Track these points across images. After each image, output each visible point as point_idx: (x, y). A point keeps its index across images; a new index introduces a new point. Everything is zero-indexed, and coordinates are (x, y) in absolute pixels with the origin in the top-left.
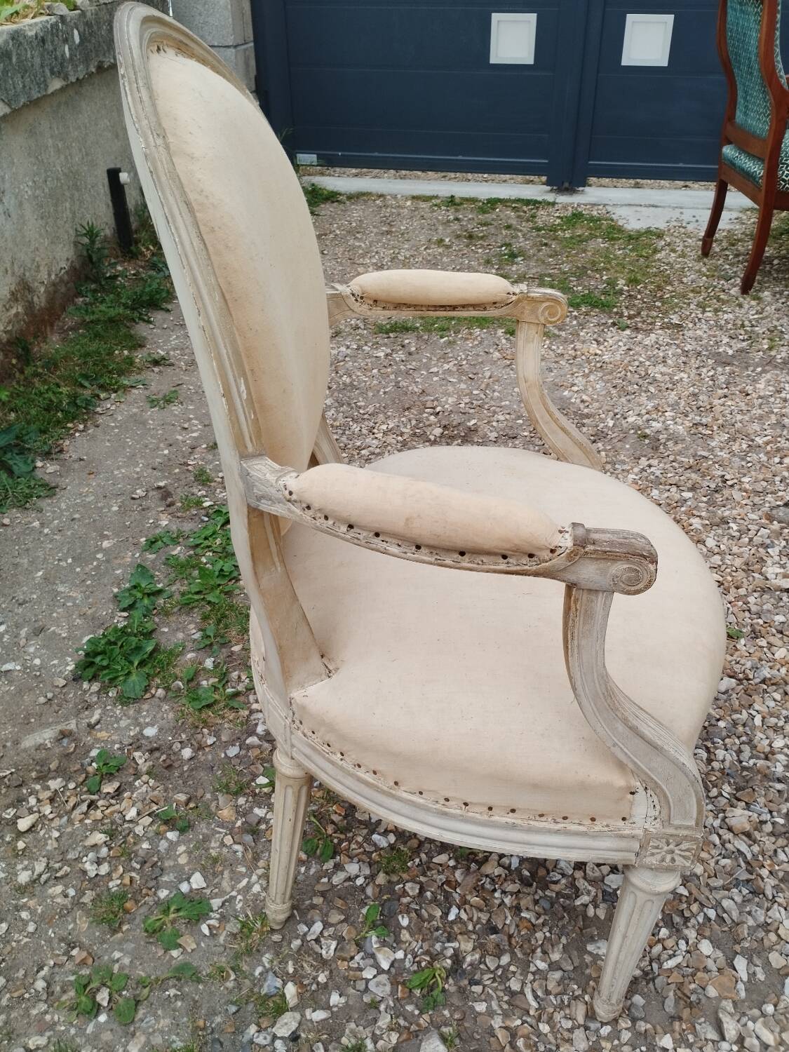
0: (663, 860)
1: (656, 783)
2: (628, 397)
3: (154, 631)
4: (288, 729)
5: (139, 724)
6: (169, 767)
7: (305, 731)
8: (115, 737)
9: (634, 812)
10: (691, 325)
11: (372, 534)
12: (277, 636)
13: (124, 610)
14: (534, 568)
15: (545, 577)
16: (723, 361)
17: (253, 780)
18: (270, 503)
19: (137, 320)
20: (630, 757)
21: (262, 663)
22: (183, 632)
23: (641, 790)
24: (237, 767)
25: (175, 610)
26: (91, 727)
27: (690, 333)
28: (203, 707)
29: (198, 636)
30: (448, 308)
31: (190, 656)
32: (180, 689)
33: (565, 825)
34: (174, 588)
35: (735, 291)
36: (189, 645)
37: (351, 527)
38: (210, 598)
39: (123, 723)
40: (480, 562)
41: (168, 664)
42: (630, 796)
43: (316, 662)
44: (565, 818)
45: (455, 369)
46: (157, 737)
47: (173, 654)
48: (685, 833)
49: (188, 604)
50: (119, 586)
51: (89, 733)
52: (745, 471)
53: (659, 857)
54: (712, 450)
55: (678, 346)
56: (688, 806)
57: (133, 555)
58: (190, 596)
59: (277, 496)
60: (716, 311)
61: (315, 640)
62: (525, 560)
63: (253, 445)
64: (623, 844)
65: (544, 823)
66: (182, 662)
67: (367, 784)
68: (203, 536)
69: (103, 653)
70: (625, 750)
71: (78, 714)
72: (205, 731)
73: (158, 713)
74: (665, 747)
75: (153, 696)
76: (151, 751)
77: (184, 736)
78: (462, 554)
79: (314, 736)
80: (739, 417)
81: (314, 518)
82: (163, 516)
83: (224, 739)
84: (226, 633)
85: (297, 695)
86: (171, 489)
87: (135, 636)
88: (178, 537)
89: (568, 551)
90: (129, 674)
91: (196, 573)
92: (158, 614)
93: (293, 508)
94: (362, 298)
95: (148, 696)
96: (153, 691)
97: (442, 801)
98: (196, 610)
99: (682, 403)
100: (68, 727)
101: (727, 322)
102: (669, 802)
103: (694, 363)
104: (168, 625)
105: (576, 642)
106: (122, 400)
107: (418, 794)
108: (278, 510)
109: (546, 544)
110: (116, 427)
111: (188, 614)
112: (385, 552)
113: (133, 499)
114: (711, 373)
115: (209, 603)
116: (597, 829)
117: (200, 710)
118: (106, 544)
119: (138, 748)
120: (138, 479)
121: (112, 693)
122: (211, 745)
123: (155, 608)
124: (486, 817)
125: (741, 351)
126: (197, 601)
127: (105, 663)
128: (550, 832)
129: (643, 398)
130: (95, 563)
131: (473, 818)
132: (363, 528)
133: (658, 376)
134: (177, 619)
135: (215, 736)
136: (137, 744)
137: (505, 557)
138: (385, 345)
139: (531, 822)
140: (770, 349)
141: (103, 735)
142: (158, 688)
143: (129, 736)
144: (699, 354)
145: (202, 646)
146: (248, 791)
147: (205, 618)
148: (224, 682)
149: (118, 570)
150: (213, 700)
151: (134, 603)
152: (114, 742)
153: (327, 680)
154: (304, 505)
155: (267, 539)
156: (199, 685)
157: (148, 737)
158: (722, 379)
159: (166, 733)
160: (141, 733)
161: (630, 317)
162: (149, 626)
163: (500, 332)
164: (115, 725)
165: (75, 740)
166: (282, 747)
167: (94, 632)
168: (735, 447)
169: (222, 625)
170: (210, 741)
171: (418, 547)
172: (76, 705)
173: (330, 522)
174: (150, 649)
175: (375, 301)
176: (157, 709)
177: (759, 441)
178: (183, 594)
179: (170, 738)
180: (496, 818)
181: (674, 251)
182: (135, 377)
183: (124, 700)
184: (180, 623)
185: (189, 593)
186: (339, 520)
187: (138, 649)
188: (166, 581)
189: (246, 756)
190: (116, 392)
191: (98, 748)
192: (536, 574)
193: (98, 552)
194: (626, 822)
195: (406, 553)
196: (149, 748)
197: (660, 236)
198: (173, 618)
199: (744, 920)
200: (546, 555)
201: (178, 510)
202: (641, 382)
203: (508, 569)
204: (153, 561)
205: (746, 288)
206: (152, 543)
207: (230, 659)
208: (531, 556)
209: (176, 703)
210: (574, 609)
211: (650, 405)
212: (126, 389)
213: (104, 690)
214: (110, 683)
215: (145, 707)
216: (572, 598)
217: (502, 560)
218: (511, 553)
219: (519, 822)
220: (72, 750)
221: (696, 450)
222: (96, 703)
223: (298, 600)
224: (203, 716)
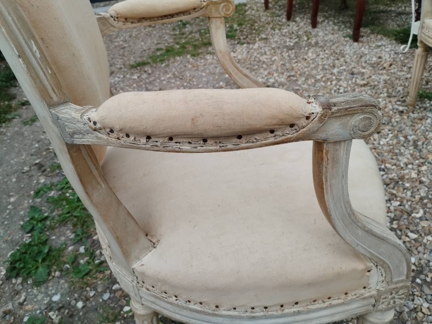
0: (389, 304)
1: (383, 261)
2: (255, 72)
3: (47, 240)
4: (136, 288)
5: (48, 295)
6: (71, 316)
7: (147, 287)
8: (36, 307)
9: (370, 282)
10: (271, 37)
11: (166, 140)
12: (113, 231)
13: (28, 233)
14: (295, 135)
15: (303, 140)
16: (290, 48)
17: (122, 310)
18: (81, 136)
19: (10, 87)
20: (367, 250)
21: (108, 249)
22: (64, 236)
23: (374, 268)
24: (111, 305)
25: (57, 225)
26: (21, 304)
27: (272, 40)
28: (84, 276)
29: (72, 236)
30: (169, 17)
31: (70, 248)
32: (68, 269)
33: (330, 302)
34: (54, 214)
35: (284, 20)
36: (69, 243)
37: (149, 138)
38: (75, 214)
39: (39, 297)
40: (255, 141)
41: (59, 257)
42: (368, 274)
43: (144, 241)
44: (329, 298)
45: (172, 76)
46: (61, 301)
47: (61, 250)
48: (401, 285)
49: (63, 220)
50: (23, 220)
51: (21, 308)
52: (318, 91)
53: (386, 303)
54: (300, 85)
55: (269, 46)
56: (401, 268)
57: (28, 202)
58: (64, 216)
59: (84, 129)
60: (280, 29)
61: (139, 227)
62: (288, 130)
63: (57, 95)
64: (365, 302)
65: (317, 305)
66: (67, 253)
67: (197, 311)
68: (65, 183)
69: (20, 260)
70: (364, 246)
71: (12, 299)
72: (88, 289)
73: (58, 286)
74: (389, 237)
75: (54, 277)
76: (59, 309)
77: (76, 295)
78: (240, 137)
79: (154, 289)
80: (306, 70)
81: (118, 139)
82: (41, 178)
83: (99, 290)
84: (88, 230)
85: (136, 266)
86: (43, 163)
87: (37, 245)
88: (51, 186)
89: (319, 115)
90: (37, 268)
91: (64, 203)
92: (48, 230)
93: (100, 135)
94: (117, 18)
95: (50, 277)
96: (53, 274)
97: (250, 310)
98: (69, 222)
99: (280, 69)
100: (8, 308)
101: (286, 33)
102: (391, 270)
103: (279, 52)
104: (55, 235)
105: (329, 183)
106: (9, 125)
107: (233, 310)
108: (88, 140)
109: (303, 113)
110: (8, 139)
111: (65, 226)
112: (180, 151)
113: (23, 173)
114: (287, 54)
115: (75, 217)
116: (349, 298)
117: (82, 278)
118: (12, 200)
119: (51, 310)
120: (24, 162)
121: (30, 282)
122: (93, 296)
123: (45, 227)
124: (280, 312)
125: (296, 43)
126: (68, 217)
127: (22, 266)
128: (321, 309)
129: (262, 70)
130: (8, 211)
131: (272, 315)
132: (158, 136)
133: (265, 60)
134: (59, 230)
135: (94, 290)
136: (50, 307)
137: (272, 132)
138: (137, 73)
139: (309, 307)
140: (308, 39)
141: (29, 307)
142: (55, 271)
143: (44, 304)
144: (279, 48)
145: (76, 241)
146: (120, 317)
147: (75, 225)
148: (92, 258)
149: (21, 211)
150: (88, 270)
151: (33, 227)
152: (36, 310)
153: (154, 250)
154: (108, 130)
155: (89, 167)
156: (79, 263)
157: (55, 302)
158: (293, 56)
159: (65, 296)
160: (51, 300)
161: (244, 39)
162: (44, 238)
163: (189, 56)
164: (35, 300)
165: (13, 314)
166: (135, 299)
167: (13, 249)
168: (309, 82)
169: (85, 227)
170: (92, 294)
171: (205, 141)
172: (10, 293)
173: (132, 138)
174: (46, 251)
175: (126, 19)
176: (57, 284)
177: (319, 77)
178: (60, 216)
179: (68, 299)
180: (286, 311)
181: (253, 10)
182: (13, 114)
183: (37, 284)
184: (61, 232)
185: (63, 214)
186: (138, 134)
187: (40, 252)
188: (49, 211)
189: (114, 297)
190: (4, 122)
191: (28, 316)
192: (297, 139)
193: (8, 205)
194: (366, 289)
195: (196, 148)
196: (56, 308)
197: (245, 5)
198: (57, 230)
199: (404, 310)
200: (304, 122)
201: (49, 173)
202: (258, 64)
203: (276, 140)
204: (40, 203)
205: (289, 18)
206: (37, 193)
207: (93, 244)
208: (292, 126)
209: (68, 277)
210: (326, 159)
211: (266, 73)
212: (10, 120)
213: (25, 280)
214: (27, 276)
215: (50, 284)
216: (324, 151)
217: (271, 135)
218: (278, 127)
219: (301, 309)
220: (12, 321)
221: (293, 87)
222: (22, 290)
223: (122, 204)
224: (85, 280)
